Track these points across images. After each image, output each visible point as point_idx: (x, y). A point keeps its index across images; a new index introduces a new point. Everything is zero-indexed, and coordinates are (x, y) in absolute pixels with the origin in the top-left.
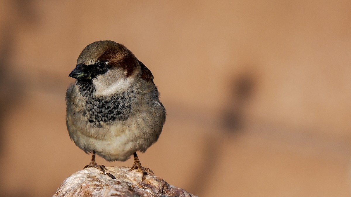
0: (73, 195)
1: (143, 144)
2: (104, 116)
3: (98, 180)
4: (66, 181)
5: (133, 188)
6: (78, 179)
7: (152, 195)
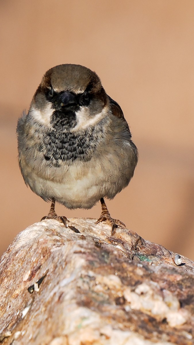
0: (28, 253)
1: (110, 189)
2: (64, 154)
3: (58, 234)
4: (20, 235)
5: (101, 243)
6: (34, 233)
7: (123, 252)
